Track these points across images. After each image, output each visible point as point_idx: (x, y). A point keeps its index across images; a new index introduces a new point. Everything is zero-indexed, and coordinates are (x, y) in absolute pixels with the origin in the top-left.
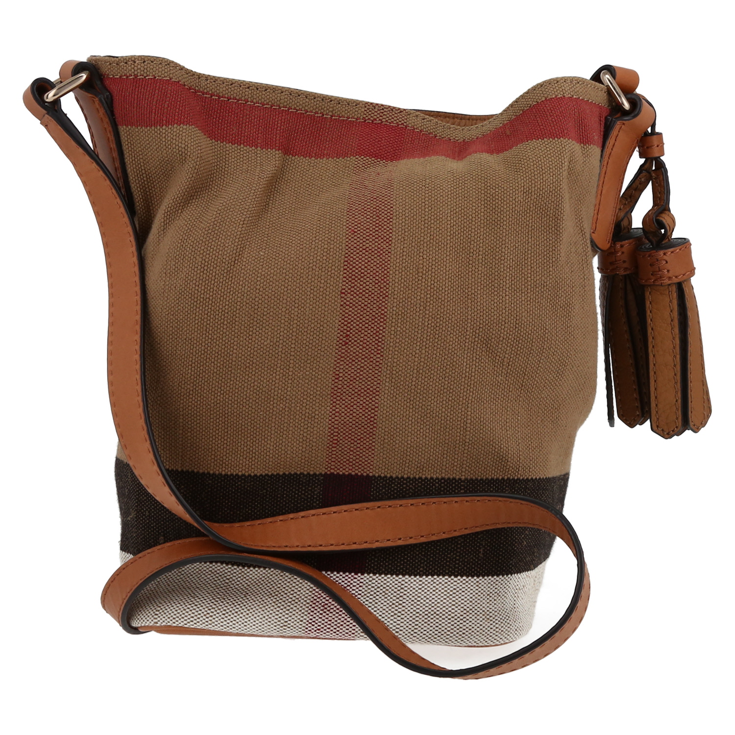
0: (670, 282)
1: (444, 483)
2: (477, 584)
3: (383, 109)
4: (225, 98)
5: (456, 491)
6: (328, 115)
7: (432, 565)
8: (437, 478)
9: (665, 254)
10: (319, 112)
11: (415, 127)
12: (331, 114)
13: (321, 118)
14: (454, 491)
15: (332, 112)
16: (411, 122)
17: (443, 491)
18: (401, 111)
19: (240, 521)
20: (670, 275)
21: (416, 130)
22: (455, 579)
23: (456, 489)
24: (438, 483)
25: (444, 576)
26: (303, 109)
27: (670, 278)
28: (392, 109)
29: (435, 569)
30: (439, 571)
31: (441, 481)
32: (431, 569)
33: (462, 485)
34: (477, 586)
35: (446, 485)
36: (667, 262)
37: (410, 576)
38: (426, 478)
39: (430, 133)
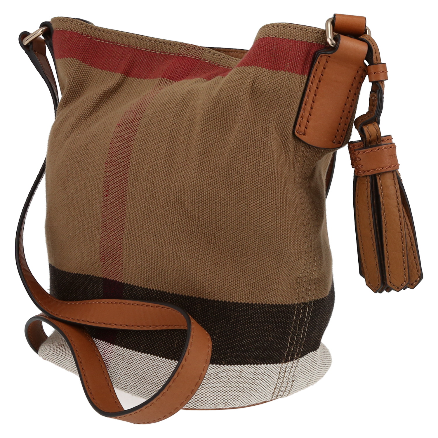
0: (364, 175)
1: (159, 294)
2: (170, 364)
3: (189, 48)
4: (107, 41)
5: (166, 300)
6: (158, 52)
7: (148, 347)
8: (156, 290)
9: (359, 153)
10: (153, 50)
11: (206, 59)
12: (159, 51)
13: (154, 54)
14: (165, 300)
15: (160, 49)
16: (205, 56)
17: (158, 299)
18: (199, 48)
19: (71, 301)
20: (363, 169)
21: (206, 61)
22: (160, 359)
23: (166, 299)
24: (156, 293)
25: (154, 355)
26: (144, 48)
27: (364, 172)
28: (195, 47)
29: (150, 350)
30: (152, 351)
31: (158, 292)
32: (148, 349)
33: (169, 297)
34: (170, 366)
35: (161, 296)
36: (360, 160)
37: (136, 351)
38: (150, 289)
39: (215, 64)
